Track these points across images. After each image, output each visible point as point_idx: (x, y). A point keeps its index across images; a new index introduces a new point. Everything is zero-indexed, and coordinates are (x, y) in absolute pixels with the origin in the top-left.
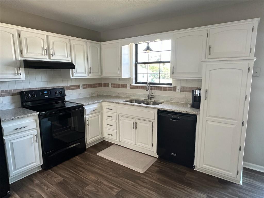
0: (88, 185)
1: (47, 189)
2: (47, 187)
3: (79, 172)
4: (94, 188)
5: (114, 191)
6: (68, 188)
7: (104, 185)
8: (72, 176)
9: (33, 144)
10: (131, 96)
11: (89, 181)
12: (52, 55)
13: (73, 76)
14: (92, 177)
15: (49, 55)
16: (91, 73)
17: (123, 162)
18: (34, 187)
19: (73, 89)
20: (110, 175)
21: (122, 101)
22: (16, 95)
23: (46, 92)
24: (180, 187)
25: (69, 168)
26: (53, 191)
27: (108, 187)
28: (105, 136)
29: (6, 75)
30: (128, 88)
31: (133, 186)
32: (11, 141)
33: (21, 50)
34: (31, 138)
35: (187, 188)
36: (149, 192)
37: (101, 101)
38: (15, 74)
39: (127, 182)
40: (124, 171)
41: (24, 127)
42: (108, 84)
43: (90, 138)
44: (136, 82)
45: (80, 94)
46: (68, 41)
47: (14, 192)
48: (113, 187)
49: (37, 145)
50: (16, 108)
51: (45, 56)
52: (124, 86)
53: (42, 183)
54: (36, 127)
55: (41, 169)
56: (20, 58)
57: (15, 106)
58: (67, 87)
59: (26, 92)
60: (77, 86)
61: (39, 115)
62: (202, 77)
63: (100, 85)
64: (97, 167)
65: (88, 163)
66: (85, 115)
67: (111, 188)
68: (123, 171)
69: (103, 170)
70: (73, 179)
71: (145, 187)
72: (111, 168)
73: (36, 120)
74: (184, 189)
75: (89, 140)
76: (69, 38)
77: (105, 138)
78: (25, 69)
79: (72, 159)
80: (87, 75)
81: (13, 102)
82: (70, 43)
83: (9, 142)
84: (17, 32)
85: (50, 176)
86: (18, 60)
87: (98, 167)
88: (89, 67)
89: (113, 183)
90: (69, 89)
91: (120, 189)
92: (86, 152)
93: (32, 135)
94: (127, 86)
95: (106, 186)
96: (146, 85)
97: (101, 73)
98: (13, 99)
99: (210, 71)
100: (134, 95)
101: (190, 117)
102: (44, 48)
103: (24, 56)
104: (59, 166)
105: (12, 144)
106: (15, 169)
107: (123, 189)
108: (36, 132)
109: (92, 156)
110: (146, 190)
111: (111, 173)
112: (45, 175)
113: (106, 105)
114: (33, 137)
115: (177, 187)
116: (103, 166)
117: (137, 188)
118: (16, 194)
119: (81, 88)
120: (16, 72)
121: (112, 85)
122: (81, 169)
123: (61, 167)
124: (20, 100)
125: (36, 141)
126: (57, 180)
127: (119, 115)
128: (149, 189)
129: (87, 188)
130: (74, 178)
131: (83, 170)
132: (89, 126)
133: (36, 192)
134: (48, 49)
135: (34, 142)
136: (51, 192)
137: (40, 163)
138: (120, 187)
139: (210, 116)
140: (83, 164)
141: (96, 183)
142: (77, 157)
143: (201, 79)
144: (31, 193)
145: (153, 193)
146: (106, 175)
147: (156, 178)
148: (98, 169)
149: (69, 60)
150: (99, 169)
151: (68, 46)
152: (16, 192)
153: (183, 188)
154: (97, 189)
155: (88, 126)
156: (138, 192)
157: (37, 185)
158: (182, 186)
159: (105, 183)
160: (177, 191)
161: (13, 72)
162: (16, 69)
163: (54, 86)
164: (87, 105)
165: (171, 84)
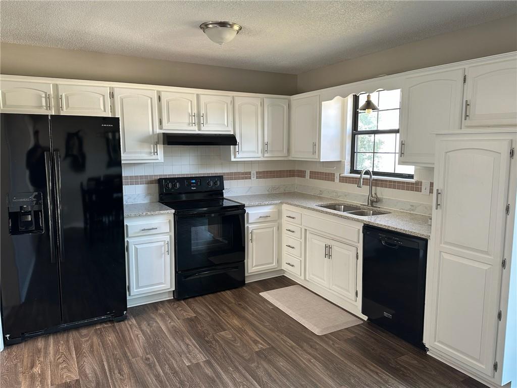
0: (224, 330)
1: (171, 322)
2: (172, 320)
3: (221, 312)
4: (231, 336)
5: (257, 346)
6: (197, 327)
7: (248, 335)
8: (208, 315)
9: (163, 255)
10: (340, 196)
11: (229, 326)
12: (203, 124)
13: (235, 157)
14: (236, 322)
15: (199, 124)
16: (268, 152)
17: (294, 313)
18: (157, 316)
19: (239, 178)
20: (265, 326)
21: (313, 204)
22: (153, 183)
23: (194, 181)
24: (372, 368)
25: (209, 304)
26: (176, 326)
27: (252, 340)
28: (285, 267)
29: (139, 155)
30: (337, 180)
31: (292, 348)
32: (136, 246)
33: (160, 119)
34: (161, 246)
35: (384, 373)
36: (312, 361)
37: (280, 201)
38: (151, 153)
39: (285, 341)
40: (291, 326)
41: (153, 229)
42: (305, 171)
43: (254, 264)
44: (353, 171)
45: (251, 187)
46: (229, 100)
47: (132, 317)
48: (259, 342)
49: (168, 257)
50: (151, 202)
51: (192, 125)
52: (329, 177)
53: (167, 314)
54: (169, 231)
55: (173, 298)
56: (158, 131)
57: (150, 200)
58: (228, 174)
59: (166, 179)
60: (246, 173)
61: (174, 214)
62: (434, 164)
63: (291, 174)
64: (250, 311)
65: (240, 303)
66: (248, 223)
67: (256, 342)
68: (288, 326)
69: (256, 317)
70: (209, 319)
71: (310, 354)
72: (271, 317)
73: (170, 222)
74: (377, 373)
75: (253, 267)
76: (232, 95)
77: (286, 271)
78: (165, 146)
79: (219, 293)
80: (260, 155)
81: (149, 193)
82: (233, 102)
83: (133, 246)
84: (157, 94)
85: (180, 309)
86: (156, 134)
87: (253, 311)
88: (266, 141)
89: (260, 336)
90: (231, 179)
91: (268, 347)
92: (244, 288)
93: (163, 242)
94: (335, 178)
95: (250, 337)
96: (359, 175)
97: (289, 150)
98: (148, 189)
99: (446, 153)
100: (345, 196)
101: (414, 241)
102: (192, 114)
103: (164, 128)
104: (197, 298)
105: (136, 249)
106: (138, 287)
107: (273, 347)
108: (169, 238)
109: (251, 294)
110: (308, 357)
111: (268, 324)
112: (175, 306)
113: (287, 209)
114: (164, 245)
115: (366, 366)
116: (260, 312)
117: (295, 351)
118: (134, 319)
119: (254, 177)
120: (153, 151)
121: (310, 174)
122: (226, 309)
123: (200, 300)
124: (157, 191)
125: (168, 251)
126: (186, 315)
127: (306, 230)
128: (315, 358)
129: (223, 333)
130: (210, 316)
131: (228, 311)
132: (254, 243)
133: (156, 322)
134: (199, 115)
135: (164, 253)
136: (173, 327)
137: (171, 287)
138: (269, 344)
139: (446, 243)
140: (232, 303)
141: (237, 331)
142: (228, 292)
143: (433, 168)
144: (151, 322)
145: (317, 363)
146: (258, 324)
147: (338, 347)
148: (250, 314)
149: (230, 131)
150: (253, 314)
151: (230, 107)
152: (134, 317)
153: (378, 371)
154: (235, 338)
155: (252, 242)
156: (295, 357)
157: (161, 315)
158: (378, 369)
159: (251, 334)
160: (363, 372)
161: (147, 150)
162: (152, 146)
163: (208, 172)
164: (252, 206)
165: (411, 177)
